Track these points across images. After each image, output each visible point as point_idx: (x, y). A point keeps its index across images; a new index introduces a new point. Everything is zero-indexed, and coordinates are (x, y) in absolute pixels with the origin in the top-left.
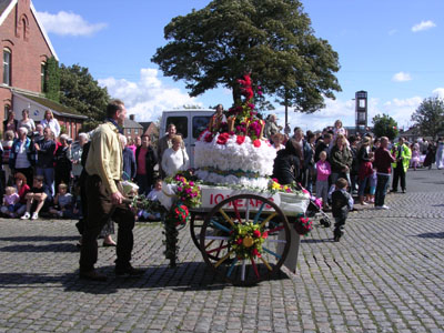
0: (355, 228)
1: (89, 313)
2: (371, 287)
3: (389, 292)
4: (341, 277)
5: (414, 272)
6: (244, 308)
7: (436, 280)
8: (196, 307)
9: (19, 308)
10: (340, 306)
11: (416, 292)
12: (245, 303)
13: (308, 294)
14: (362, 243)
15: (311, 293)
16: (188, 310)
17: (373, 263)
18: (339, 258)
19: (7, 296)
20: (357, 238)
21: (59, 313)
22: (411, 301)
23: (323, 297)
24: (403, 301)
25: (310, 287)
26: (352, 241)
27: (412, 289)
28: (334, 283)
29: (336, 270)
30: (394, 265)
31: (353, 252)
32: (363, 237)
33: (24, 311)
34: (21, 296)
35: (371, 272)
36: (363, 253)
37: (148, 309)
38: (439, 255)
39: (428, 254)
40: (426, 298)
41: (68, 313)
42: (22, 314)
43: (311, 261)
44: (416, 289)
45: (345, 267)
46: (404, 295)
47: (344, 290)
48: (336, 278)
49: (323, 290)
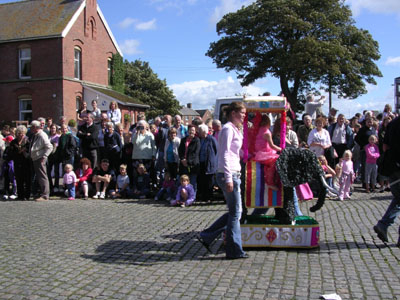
1: (144, 292)
4: (391, 258)
6: (295, 291)
8: (248, 288)
9: (79, 285)
10: (392, 290)
12: (296, 285)
13: (358, 276)
15: (362, 275)
16: (240, 291)
19: (69, 273)
21: (117, 292)
23: (373, 280)
25: (360, 269)
28: (383, 264)
33: (84, 288)
34: (82, 273)
37: (201, 289)
41: (125, 291)
42: (82, 292)
43: (360, 242)
47: (395, 273)
48: (386, 260)
49: (373, 272)
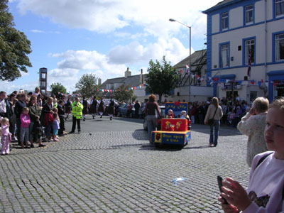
0: (48, 159)
2: (67, 200)
3: (81, 203)
4: (45, 195)
5: (93, 187)
7: (109, 191)
11: (99, 201)
13: (23, 211)
14: (54, 169)
15: (26, 209)
17: (65, 183)
18: (41, 181)
20: (50, 166)
22: (97, 208)
23: (35, 212)
24: (91, 208)
25: (24, 205)
26: (47, 168)
27: (95, 199)
28: (40, 200)
29: (40, 189)
30: (79, 183)
31: (50, 175)
32: (54, 165)
35: (64, 189)
36: (57, 176)
38: (106, 174)
39: (99, 174)
40: (105, 204)
43: (21, 185)
44: (98, 198)
45: (46, 188)
46: (91, 204)
47: (49, 205)
48: (41, 196)
49: (34, 206)
